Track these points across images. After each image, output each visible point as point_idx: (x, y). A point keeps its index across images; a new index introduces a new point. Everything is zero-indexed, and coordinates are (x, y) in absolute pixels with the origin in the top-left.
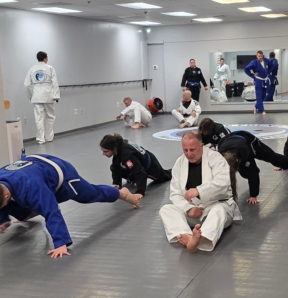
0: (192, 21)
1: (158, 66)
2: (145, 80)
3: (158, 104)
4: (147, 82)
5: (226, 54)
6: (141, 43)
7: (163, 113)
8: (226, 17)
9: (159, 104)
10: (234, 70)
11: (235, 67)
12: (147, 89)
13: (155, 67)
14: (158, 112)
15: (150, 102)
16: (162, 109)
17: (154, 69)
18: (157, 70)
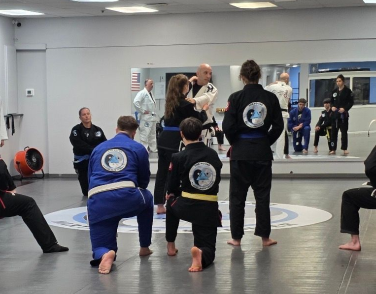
0: (103, 11)
1: (35, 91)
2: (12, 115)
3: (34, 160)
4: (15, 120)
5: (148, 71)
6: (6, 48)
7: (44, 177)
8: (168, 5)
9: (36, 159)
10: (160, 99)
11: (162, 93)
12: (13, 132)
13: (29, 92)
14: (34, 173)
15: (19, 155)
16: (42, 170)
17: (27, 94)
18: (32, 97)
